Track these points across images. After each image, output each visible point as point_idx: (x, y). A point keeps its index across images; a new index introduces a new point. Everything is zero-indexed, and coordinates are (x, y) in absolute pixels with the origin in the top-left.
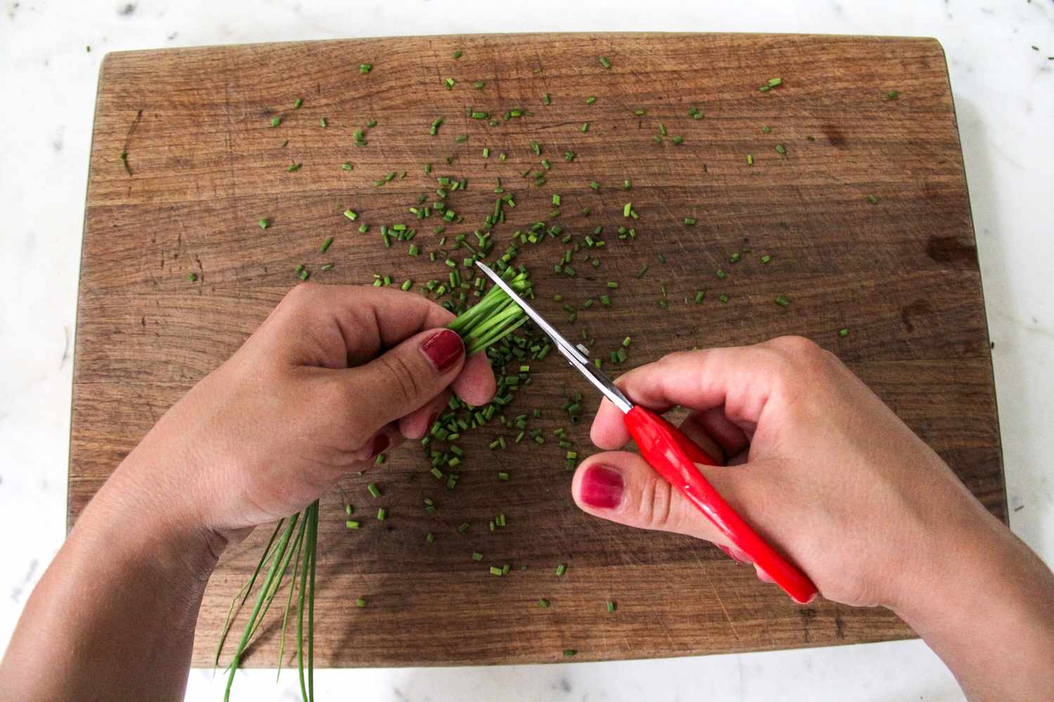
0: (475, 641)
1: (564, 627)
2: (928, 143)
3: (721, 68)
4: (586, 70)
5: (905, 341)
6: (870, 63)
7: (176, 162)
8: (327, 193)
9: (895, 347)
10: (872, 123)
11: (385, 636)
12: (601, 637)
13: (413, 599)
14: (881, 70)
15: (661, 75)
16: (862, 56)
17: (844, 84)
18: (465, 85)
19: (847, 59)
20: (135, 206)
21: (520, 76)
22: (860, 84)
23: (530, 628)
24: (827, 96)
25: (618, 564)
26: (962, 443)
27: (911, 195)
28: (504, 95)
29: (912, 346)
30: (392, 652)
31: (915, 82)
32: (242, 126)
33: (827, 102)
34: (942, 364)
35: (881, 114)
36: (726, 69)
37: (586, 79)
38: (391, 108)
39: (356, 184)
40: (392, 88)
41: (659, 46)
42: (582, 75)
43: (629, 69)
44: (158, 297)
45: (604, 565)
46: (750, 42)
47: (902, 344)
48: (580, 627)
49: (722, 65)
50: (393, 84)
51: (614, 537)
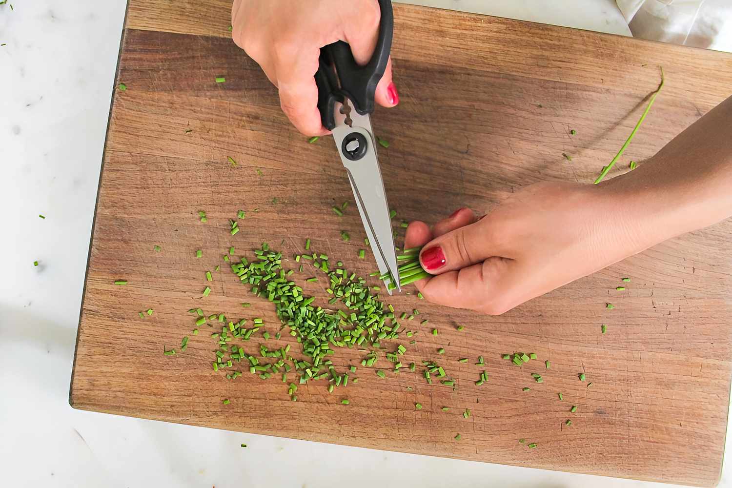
0: (495, 30)
1: (438, 28)
2: (109, 317)
3: (259, 399)
4: (363, 410)
5: (169, 170)
6: (138, 390)
7: (668, 385)
8: (563, 342)
9: (177, 167)
10: (149, 338)
11: (551, 42)
12: (415, 18)
13: (530, 61)
14: (129, 382)
15: (308, 399)
16: (143, 397)
17: (164, 373)
18: (456, 412)
19: (155, 395)
20: (698, 356)
21: (414, 413)
22: (151, 373)
23: (459, 31)
24: (179, 365)
25: (398, 59)
26: (144, 94)
27: (134, 278)
28: (428, 398)
29: (165, 166)
30: (546, 32)
31: (104, 369)
32: (619, 405)
33: (182, 361)
34: (145, 151)
35: (141, 345)
36: (255, 398)
37: (365, 404)
38: (511, 401)
39: (542, 345)
40: (509, 417)
41: (304, 424)
42: (368, 407)
43: (331, 408)
44: (682, 286)
45: (408, 61)
46: (231, 419)
47: (171, 169)
48: (428, 26)
49: (257, 402)
50: (508, 421)
51: (398, 76)
